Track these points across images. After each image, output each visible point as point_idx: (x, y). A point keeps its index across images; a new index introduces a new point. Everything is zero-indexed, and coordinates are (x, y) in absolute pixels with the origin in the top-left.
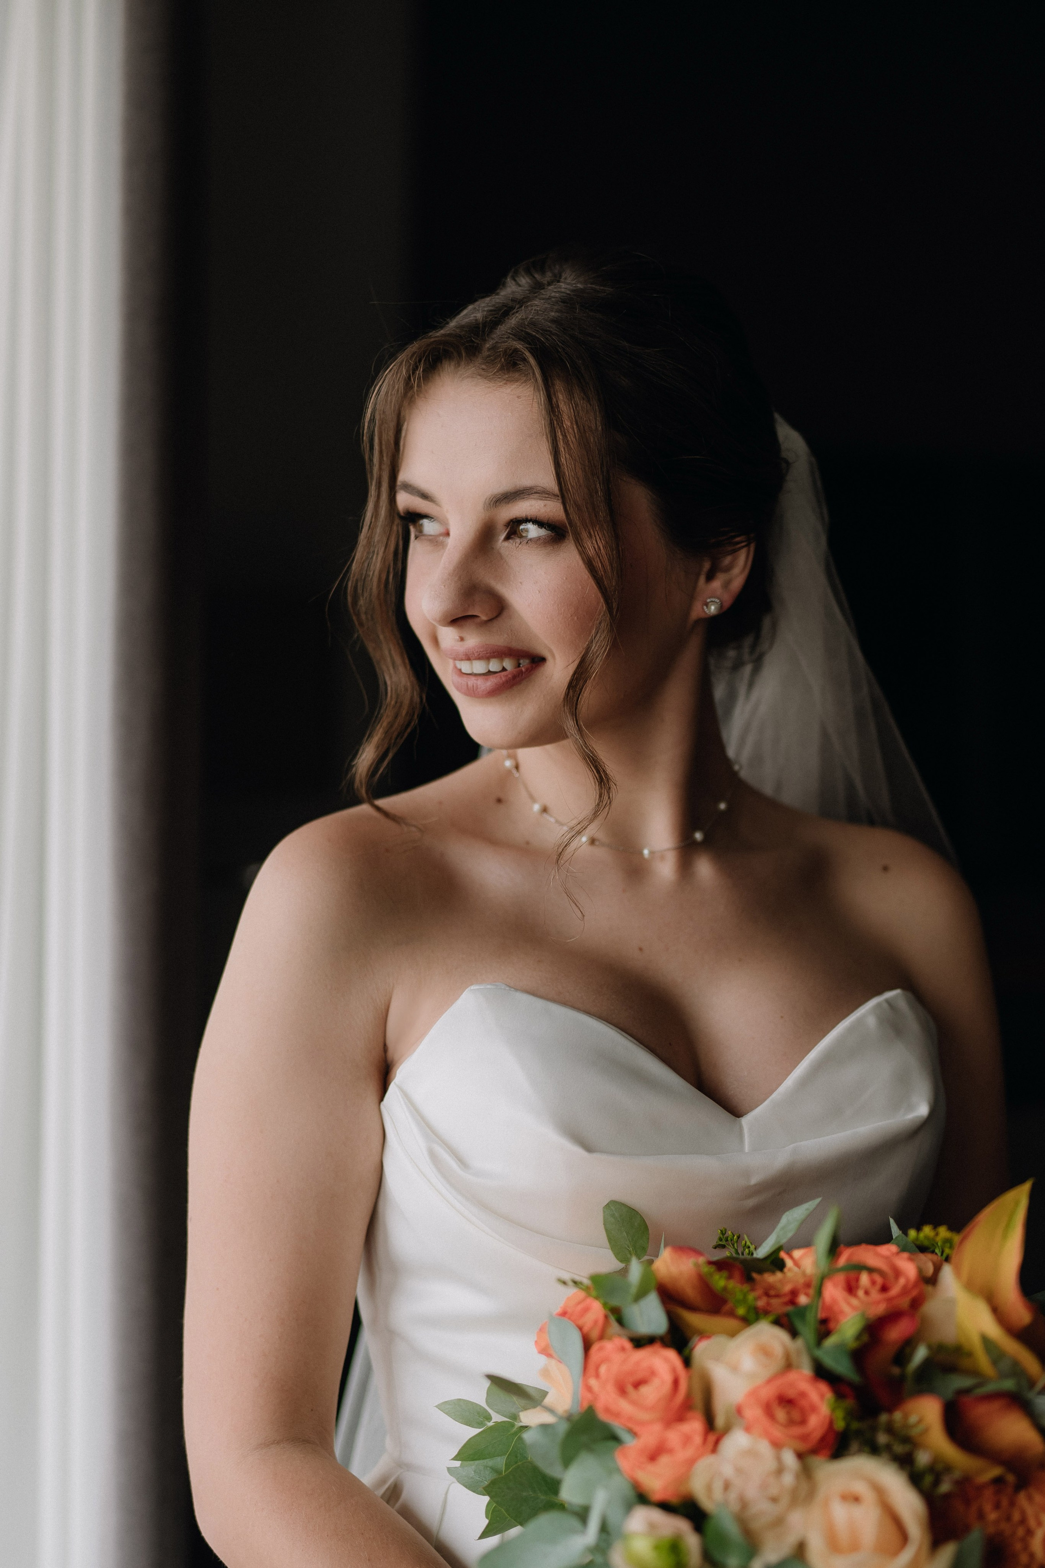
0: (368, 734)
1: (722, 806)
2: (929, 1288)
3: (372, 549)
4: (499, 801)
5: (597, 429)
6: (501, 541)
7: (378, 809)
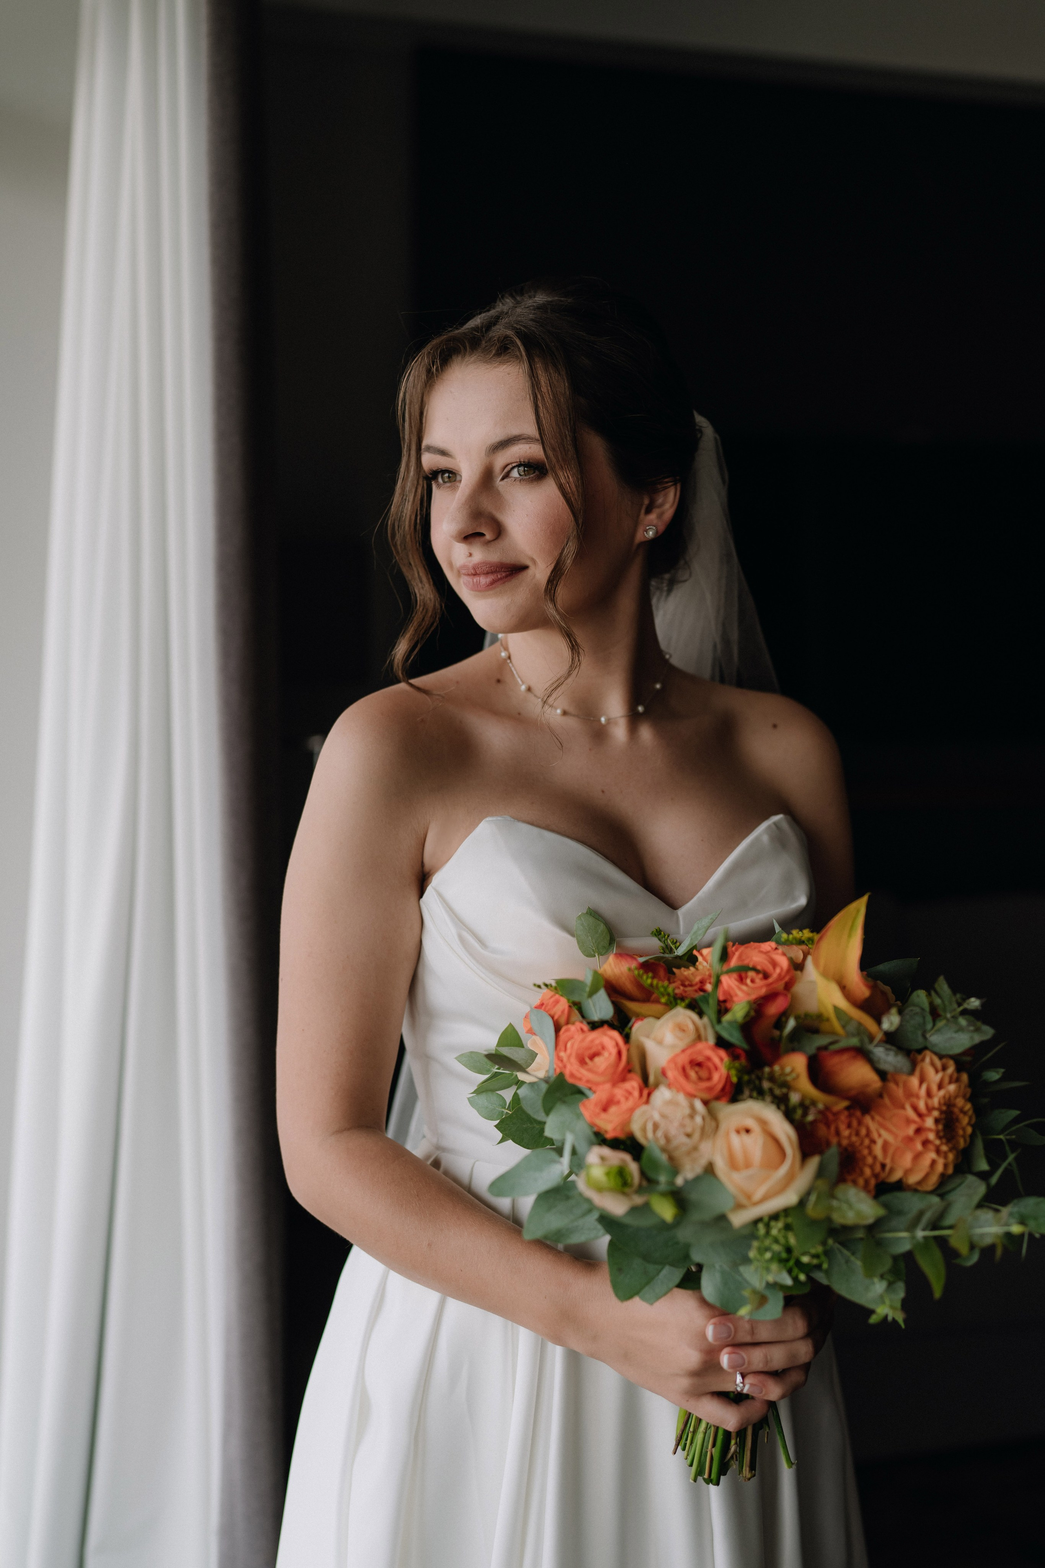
0: (402, 632)
1: (658, 686)
2: (799, 973)
3: (404, 497)
4: (499, 681)
5: (565, 393)
6: (498, 481)
7: (411, 685)
